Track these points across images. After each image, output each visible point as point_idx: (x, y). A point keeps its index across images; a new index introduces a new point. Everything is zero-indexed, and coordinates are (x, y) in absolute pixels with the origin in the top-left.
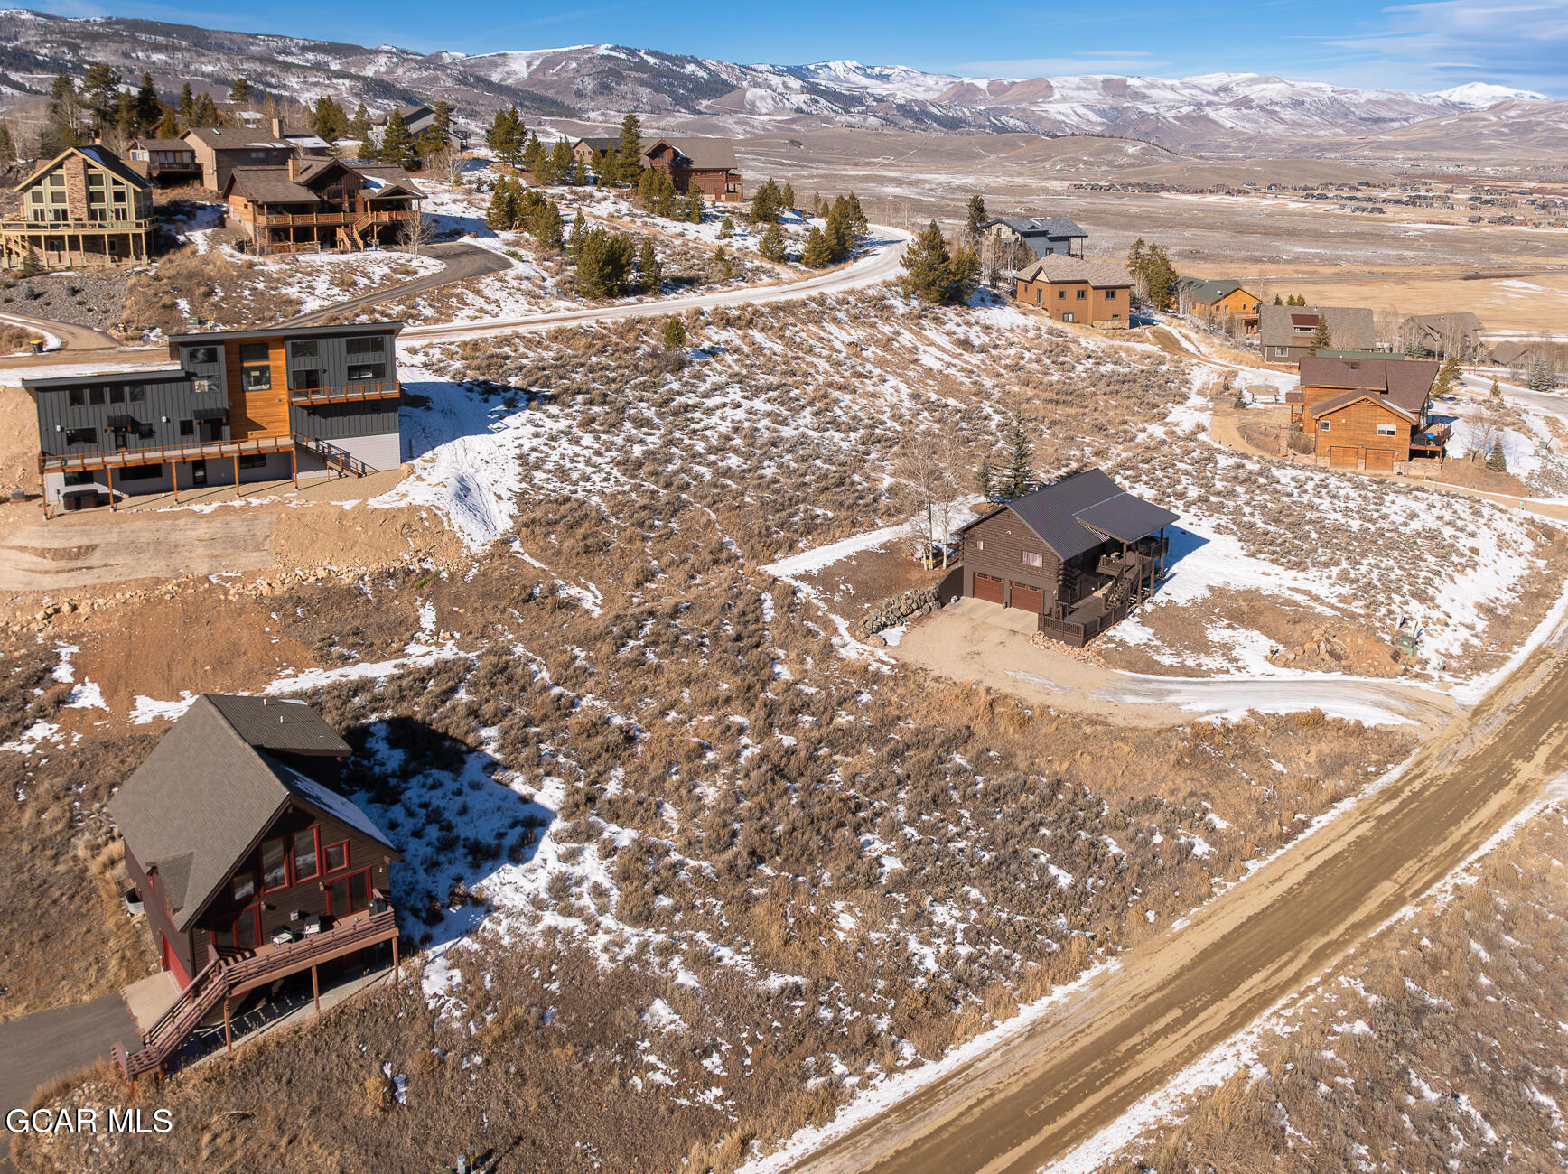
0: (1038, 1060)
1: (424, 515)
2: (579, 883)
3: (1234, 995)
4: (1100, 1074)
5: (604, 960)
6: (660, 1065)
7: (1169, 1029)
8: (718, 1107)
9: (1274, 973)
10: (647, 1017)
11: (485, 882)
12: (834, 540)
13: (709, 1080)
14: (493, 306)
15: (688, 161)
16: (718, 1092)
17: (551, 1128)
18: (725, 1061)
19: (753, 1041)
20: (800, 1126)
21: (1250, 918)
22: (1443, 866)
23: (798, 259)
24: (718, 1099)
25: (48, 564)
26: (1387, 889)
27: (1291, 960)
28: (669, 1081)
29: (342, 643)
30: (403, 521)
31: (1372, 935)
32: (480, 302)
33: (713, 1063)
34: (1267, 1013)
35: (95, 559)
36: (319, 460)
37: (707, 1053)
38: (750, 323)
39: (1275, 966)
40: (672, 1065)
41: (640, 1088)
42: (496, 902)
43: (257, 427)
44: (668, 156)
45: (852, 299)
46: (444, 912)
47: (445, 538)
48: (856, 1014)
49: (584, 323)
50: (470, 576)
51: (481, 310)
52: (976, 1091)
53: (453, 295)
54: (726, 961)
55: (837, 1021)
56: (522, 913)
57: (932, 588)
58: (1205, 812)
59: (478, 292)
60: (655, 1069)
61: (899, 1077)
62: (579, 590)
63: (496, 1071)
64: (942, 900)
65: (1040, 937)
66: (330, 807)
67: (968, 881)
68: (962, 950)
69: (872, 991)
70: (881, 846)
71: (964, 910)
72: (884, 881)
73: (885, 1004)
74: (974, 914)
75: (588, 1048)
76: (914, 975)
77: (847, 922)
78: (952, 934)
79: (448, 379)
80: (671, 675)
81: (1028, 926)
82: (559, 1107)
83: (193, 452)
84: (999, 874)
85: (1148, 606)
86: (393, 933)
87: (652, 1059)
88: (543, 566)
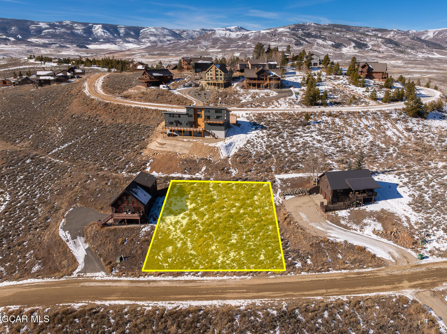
0: (214, 285)
1: (216, 149)
2: (180, 223)
3: (259, 293)
4: (219, 293)
5: (171, 237)
6: (161, 256)
7: (240, 292)
8: (165, 267)
9: (272, 294)
10: (167, 248)
11: (167, 217)
12: (299, 173)
13: (167, 262)
14: (279, 106)
15: (372, 69)
16: (167, 265)
19: (179, 259)
20: (171, 276)
21: (286, 282)
23: (381, 99)
24: (166, 266)
25: (159, 146)
28: (161, 259)
29: (187, 170)
30: (211, 149)
32: (277, 104)
33: (170, 260)
34: (260, 300)
35: (164, 146)
36: (209, 134)
37: (170, 258)
38: (336, 116)
39: (275, 293)
40: (163, 257)
41: (156, 258)
42: (166, 221)
43: (200, 126)
44: (367, 68)
45: (379, 113)
47: (217, 154)
48: (198, 263)
49: (290, 111)
50: (216, 163)
51: (276, 106)
52: (197, 284)
53: (271, 102)
54: (188, 245)
55: (194, 263)
56: (168, 224)
57: (308, 189)
58: (308, 258)
59: (278, 102)
60: (160, 256)
61: (193, 276)
62: (234, 170)
63: (139, 246)
64: (235, 252)
65: (245, 266)
66: (137, 194)
67: (244, 250)
68: (227, 262)
69: (204, 261)
70: (236, 237)
71: (237, 255)
72: (229, 244)
73: (205, 264)
74: (238, 257)
75: (154, 248)
76: (214, 262)
77: (214, 248)
78: (229, 258)
79: (249, 121)
80: (233, 192)
81: (244, 263)
82: (143, 255)
83: (189, 129)
84: (249, 252)
85: (357, 209)
86: (139, 218)
87: (161, 254)
88: (231, 164)
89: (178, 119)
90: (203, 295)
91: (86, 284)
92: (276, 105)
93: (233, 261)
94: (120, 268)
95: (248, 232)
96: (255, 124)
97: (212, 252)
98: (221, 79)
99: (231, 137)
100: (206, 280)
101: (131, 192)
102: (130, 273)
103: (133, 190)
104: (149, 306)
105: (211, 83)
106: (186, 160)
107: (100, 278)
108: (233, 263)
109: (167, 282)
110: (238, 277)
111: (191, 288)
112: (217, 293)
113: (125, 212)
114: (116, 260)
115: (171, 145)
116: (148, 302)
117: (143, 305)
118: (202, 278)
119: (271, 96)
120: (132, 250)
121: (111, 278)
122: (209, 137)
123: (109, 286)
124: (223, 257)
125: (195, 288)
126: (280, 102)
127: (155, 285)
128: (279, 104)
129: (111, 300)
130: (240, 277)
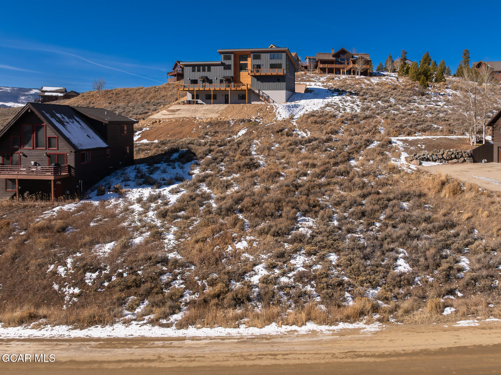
8: (67, 298)
12: (436, 136)
25: (168, 113)
29: (209, 135)
33: (91, 276)
35: (177, 113)
36: (257, 96)
46: (106, 193)
47: (270, 114)
50: (268, 125)
57: (468, 151)
61: (149, 327)
62: (302, 132)
64: (309, 254)
65: (347, 294)
67: (338, 251)
68: (284, 280)
69: (204, 278)
70: (310, 224)
71: (315, 263)
72: (290, 237)
73: (204, 288)
74: (319, 267)
76: (238, 281)
77: (242, 245)
78: (291, 270)
79: (326, 88)
81: (341, 283)
84: (356, 251)
86: (51, 177)
88: (296, 125)
89: (206, 74)
93: (301, 277)
95: (346, 214)
96: (337, 91)
97: (236, 254)
100: (193, 339)
108: (305, 284)
110: (324, 328)
115: (188, 111)
118: (181, 333)
124: (271, 267)
130: (333, 327)
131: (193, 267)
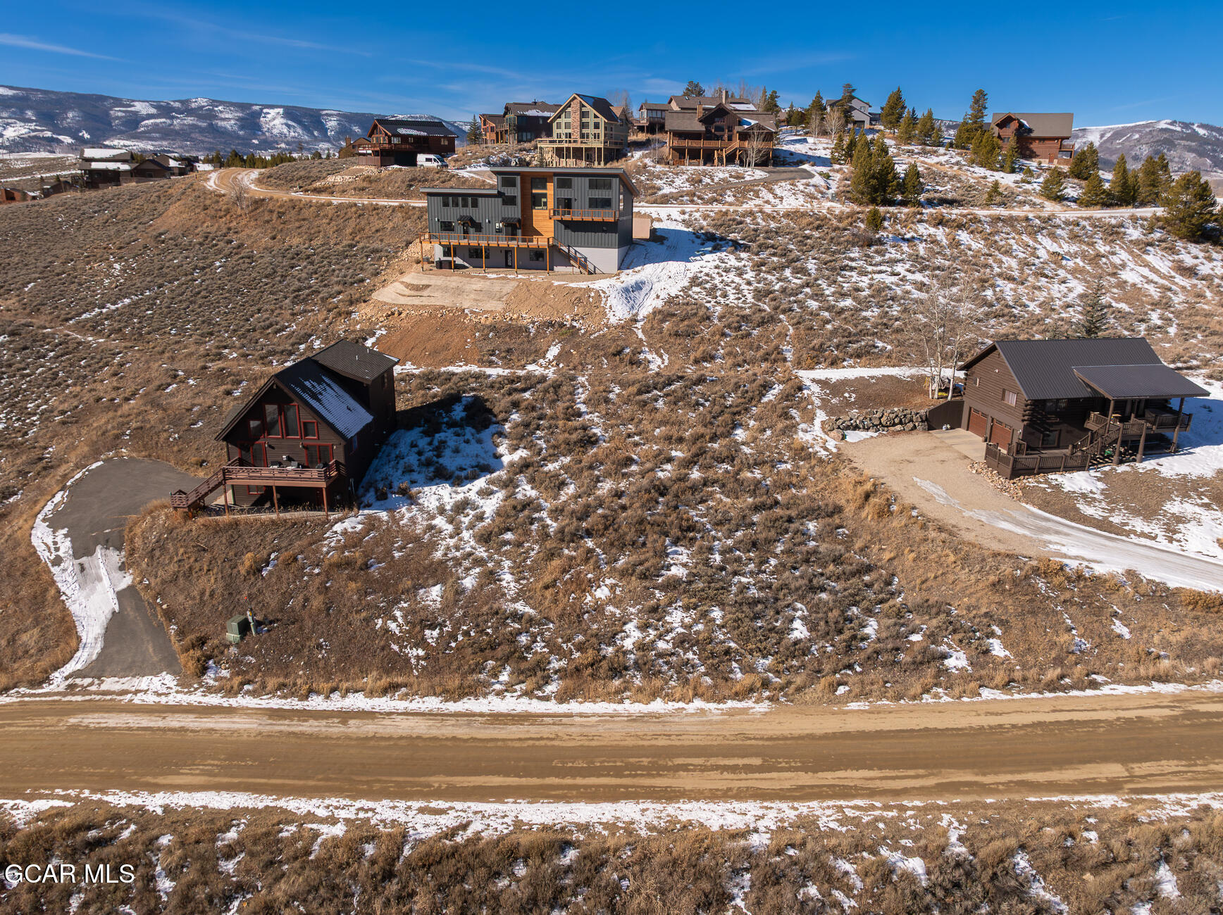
0: (615, 735)
1: (593, 294)
2: (474, 508)
5: (438, 555)
6: (400, 620)
8: (413, 661)
10: (421, 591)
11: (426, 489)
12: (878, 366)
13: (422, 643)
15: (1031, 131)
16: (421, 652)
17: (316, 623)
18: (441, 635)
19: (466, 633)
20: (435, 694)
21: (926, 729)
22: (1214, 783)
23: (1076, 200)
24: (418, 658)
25: (408, 292)
26: (1114, 770)
27: (917, 777)
28: (397, 632)
29: (497, 356)
30: (577, 295)
31: (1032, 799)
33: (432, 635)
34: (830, 803)
35: (426, 292)
36: (567, 259)
37: (432, 627)
39: (893, 773)
40: (407, 623)
41: (378, 626)
42: (421, 501)
43: (539, 234)
44: (1014, 126)
46: (389, 495)
47: (597, 311)
48: (546, 650)
50: (595, 336)
51: (767, 202)
54: (504, 583)
55: (528, 648)
56: (428, 512)
57: (921, 413)
58: (991, 635)
60: (395, 620)
61: (525, 700)
62: (655, 356)
63: (318, 580)
64: (687, 608)
65: (734, 664)
66: (319, 400)
67: (722, 605)
68: (661, 645)
69: (569, 640)
70: (684, 559)
71: (696, 622)
72: (660, 580)
73: (571, 653)
74: (700, 627)
75: (374, 592)
76: (609, 645)
77: (602, 593)
78: (668, 632)
79: (690, 229)
80: (658, 416)
81: (727, 652)
82: (328, 615)
83: (503, 244)
84: (745, 608)
85: (1123, 468)
86: (323, 485)
87: (398, 614)
88: (644, 338)
89: (469, 211)
90: (574, 776)
91: (92, 720)
92: (766, 199)
93: (681, 641)
94: (235, 663)
95: (730, 542)
96: (710, 237)
97: (599, 608)
98: (596, 136)
99: (639, 268)
100: (581, 715)
101: (298, 390)
102: (272, 682)
103: (307, 383)
104: (333, 821)
105: (568, 149)
106: (493, 328)
107: (150, 699)
108: (686, 650)
109: (417, 719)
111: (517, 744)
112: (634, 770)
113: (273, 464)
114: (224, 629)
115: (445, 289)
116: (333, 801)
117: (311, 817)
118: (563, 708)
119: (748, 178)
120: (288, 595)
121: (197, 698)
122: (569, 269)
123: (183, 730)
124: (644, 627)
125: (533, 746)
126: (778, 192)
127: (370, 728)
128: (775, 196)
129: (173, 788)
131: (551, 626)
